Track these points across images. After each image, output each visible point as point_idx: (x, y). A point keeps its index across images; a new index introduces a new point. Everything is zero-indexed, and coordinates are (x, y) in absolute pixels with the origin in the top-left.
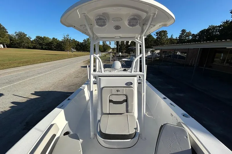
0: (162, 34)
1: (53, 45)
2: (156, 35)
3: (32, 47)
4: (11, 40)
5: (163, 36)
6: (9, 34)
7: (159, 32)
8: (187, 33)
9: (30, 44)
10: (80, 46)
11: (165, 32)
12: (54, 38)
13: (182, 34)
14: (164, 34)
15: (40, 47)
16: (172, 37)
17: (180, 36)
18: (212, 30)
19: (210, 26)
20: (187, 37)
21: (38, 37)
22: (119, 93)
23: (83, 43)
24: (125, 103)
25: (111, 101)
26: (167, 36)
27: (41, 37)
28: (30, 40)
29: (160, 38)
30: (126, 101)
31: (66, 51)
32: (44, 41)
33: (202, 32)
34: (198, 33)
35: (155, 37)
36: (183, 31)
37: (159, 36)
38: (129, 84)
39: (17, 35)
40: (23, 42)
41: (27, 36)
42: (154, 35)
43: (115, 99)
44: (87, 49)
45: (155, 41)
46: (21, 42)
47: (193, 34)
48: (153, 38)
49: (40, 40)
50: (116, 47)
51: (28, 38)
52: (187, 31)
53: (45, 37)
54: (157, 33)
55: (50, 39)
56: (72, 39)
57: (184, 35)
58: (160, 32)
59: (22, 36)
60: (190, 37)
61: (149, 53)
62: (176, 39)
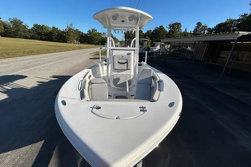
0: (175, 26)
1: (54, 36)
2: (169, 28)
3: (30, 37)
4: (5, 28)
5: (176, 29)
6: (2, 21)
7: (172, 24)
8: (202, 26)
9: (28, 33)
10: (84, 37)
11: (178, 25)
12: (54, 27)
13: (198, 27)
14: (177, 27)
15: (39, 37)
16: (185, 30)
17: (195, 30)
18: (229, 24)
19: (228, 20)
20: (202, 31)
21: (35, 25)
22: (123, 58)
23: (87, 34)
24: (126, 64)
25: (119, 62)
26: (181, 29)
27: (39, 26)
28: (27, 28)
29: (172, 32)
30: (127, 62)
31: (68, 43)
32: (43, 30)
33: (219, 26)
34: (215, 27)
35: (168, 30)
36: (199, 24)
37: (172, 28)
38: (129, 54)
39: (12, 22)
40: (19, 30)
41: (24, 24)
42: (167, 27)
43: (121, 61)
44: (92, 41)
45: (168, 34)
46: (17, 31)
47: (209, 28)
48: (166, 31)
49: (39, 28)
50: (124, 40)
51: (25, 26)
52: (203, 25)
53: (43, 26)
54: (170, 26)
55: (50, 28)
56: (75, 29)
57: (199, 28)
58: (174, 24)
59: (17, 23)
60: (205, 31)
61: (158, 46)
62: (191, 34)
